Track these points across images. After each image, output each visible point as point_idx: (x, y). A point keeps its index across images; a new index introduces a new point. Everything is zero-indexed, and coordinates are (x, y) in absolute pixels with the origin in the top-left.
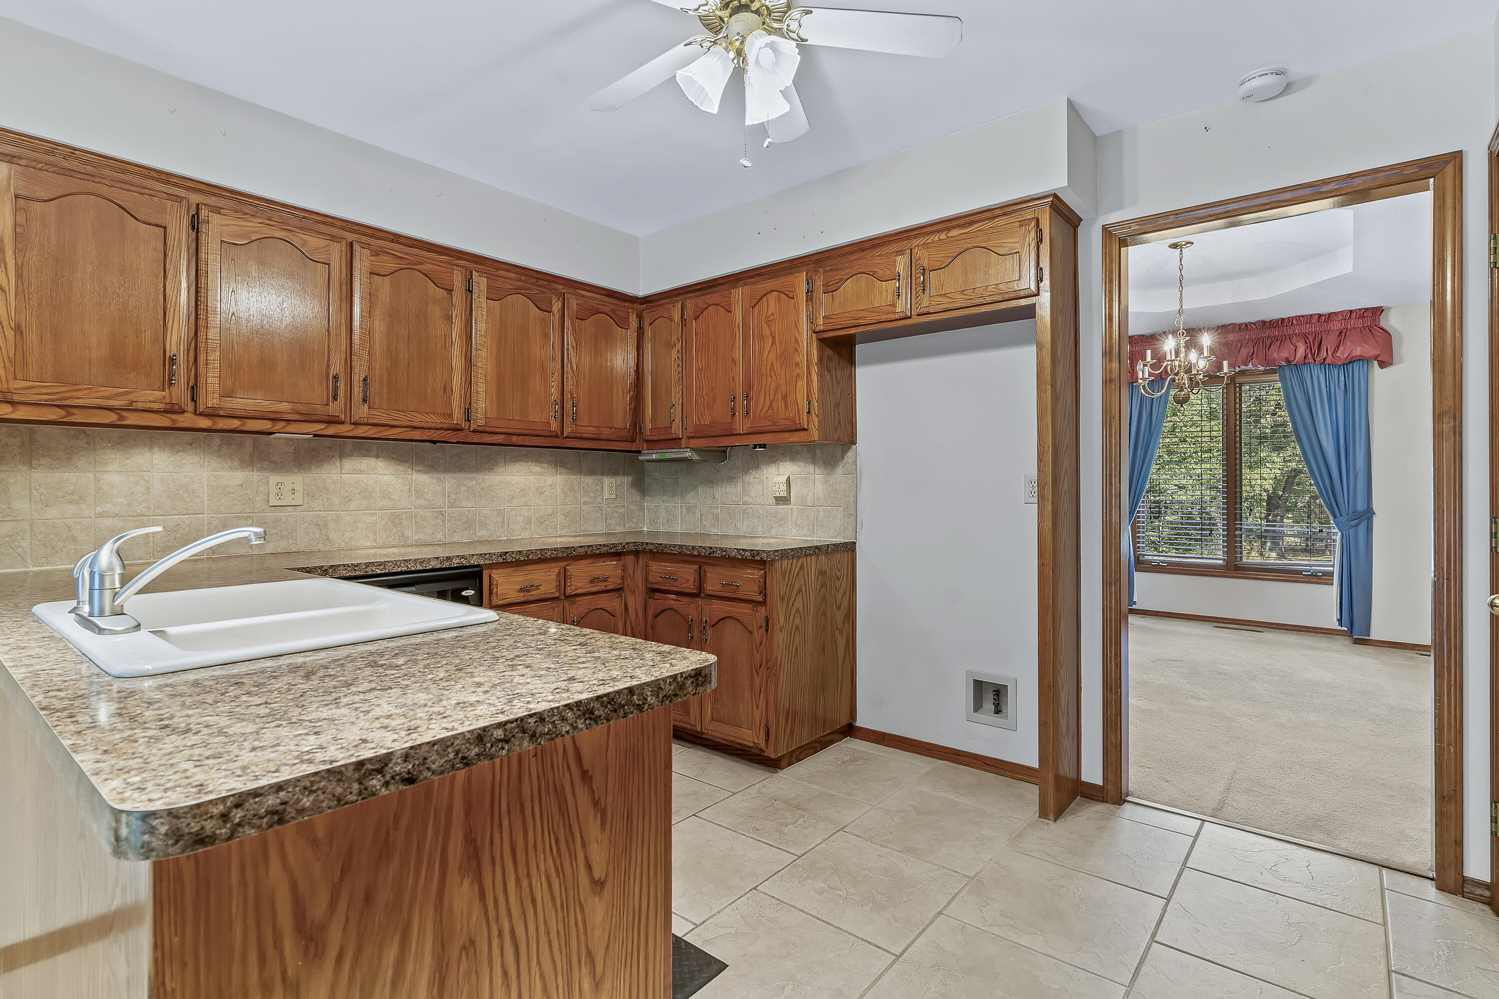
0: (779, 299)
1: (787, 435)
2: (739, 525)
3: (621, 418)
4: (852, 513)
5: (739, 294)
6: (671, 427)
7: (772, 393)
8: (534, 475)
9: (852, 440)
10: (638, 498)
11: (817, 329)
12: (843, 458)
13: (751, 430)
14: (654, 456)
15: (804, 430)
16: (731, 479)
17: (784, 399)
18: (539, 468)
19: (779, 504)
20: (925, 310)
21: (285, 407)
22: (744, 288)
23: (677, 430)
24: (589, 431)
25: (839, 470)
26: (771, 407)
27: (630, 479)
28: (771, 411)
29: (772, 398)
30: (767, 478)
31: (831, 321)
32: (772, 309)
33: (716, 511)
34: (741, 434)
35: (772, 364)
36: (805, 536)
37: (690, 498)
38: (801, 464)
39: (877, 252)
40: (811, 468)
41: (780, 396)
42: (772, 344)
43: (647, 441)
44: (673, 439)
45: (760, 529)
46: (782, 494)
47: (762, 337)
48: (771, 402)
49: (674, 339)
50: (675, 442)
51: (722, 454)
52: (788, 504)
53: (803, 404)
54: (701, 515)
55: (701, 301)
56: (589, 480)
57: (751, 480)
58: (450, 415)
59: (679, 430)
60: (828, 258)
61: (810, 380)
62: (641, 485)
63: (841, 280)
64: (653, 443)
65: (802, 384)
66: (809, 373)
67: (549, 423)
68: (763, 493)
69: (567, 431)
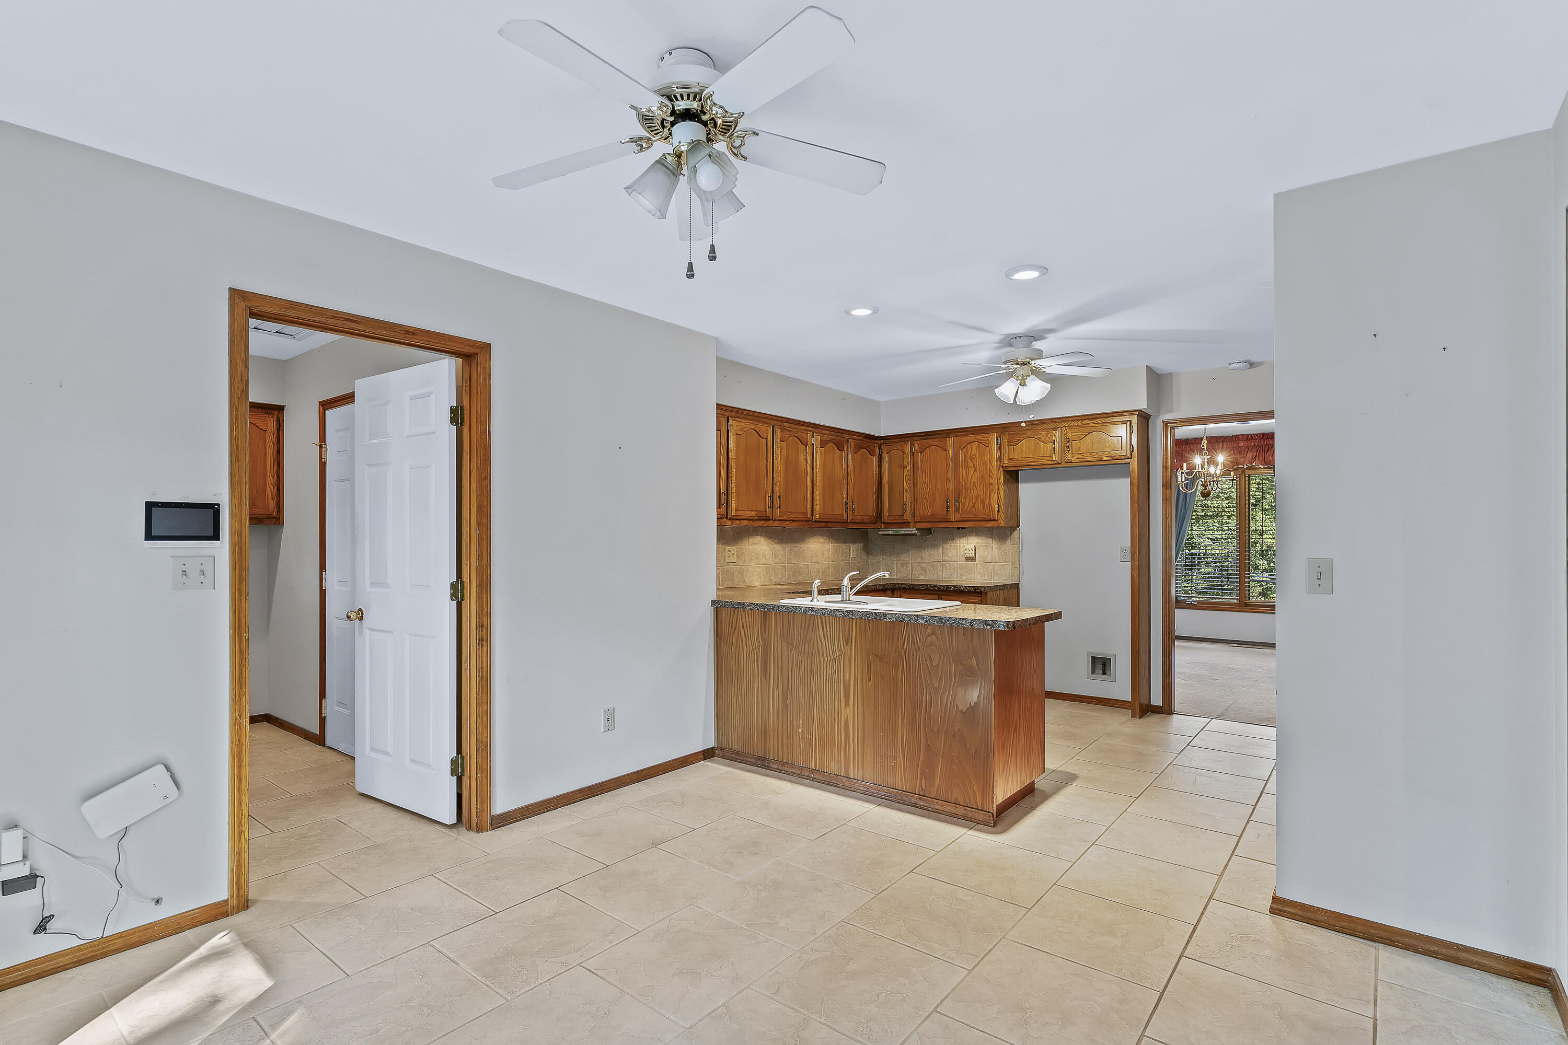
0: (979, 446)
1: (984, 523)
2: (939, 573)
3: (871, 511)
4: (1017, 565)
5: (951, 440)
6: (903, 515)
7: (974, 499)
8: (821, 543)
9: (1018, 526)
10: (865, 557)
11: (1004, 465)
12: (1011, 535)
13: (960, 519)
14: (890, 532)
15: (996, 520)
16: (934, 546)
17: (982, 503)
18: (823, 540)
19: (968, 561)
20: (1070, 461)
21: (753, 513)
22: (955, 438)
23: (908, 516)
24: (858, 519)
25: (1009, 542)
26: (973, 506)
27: (862, 545)
28: (973, 509)
29: (974, 502)
30: (959, 546)
31: (1013, 462)
32: (974, 452)
33: (923, 566)
34: (952, 521)
35: (974, 482)
36: (986, 580)
37: (904, 557)
38: (983, 538)
39: (1041, 427)
40: (990, 541)
41: (979, 501)
42: (974, 471)
43: (884, 523)
44: (904, 523)
45: (955, 576)
46: (971, 556)
47: (967, 467)
48: (974, 504)
49: (905, 463)
50: (906, 524)
51: (929, 531)
52: (974, 561)
53: (995, 506)
54: (912, 568)
55: (925, 442)
56: (843, 546)
57: (949, 547)
58: (806, 513)
59: (909, 518)
60: (1010, 427)
61: (998, 494)
62: (867, 550)
63: (1019, 440)
64: (888, 525)
65: (994, 495)
66: (998, 489)
67: (843, 515)
68: (957, 556)
69: (850, 518)
